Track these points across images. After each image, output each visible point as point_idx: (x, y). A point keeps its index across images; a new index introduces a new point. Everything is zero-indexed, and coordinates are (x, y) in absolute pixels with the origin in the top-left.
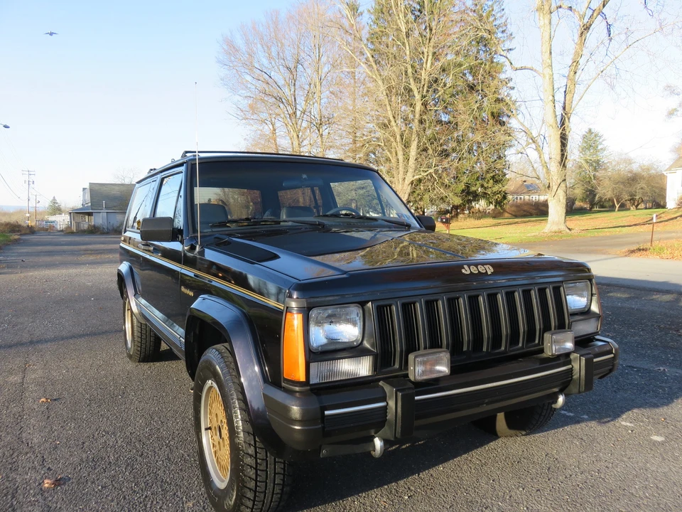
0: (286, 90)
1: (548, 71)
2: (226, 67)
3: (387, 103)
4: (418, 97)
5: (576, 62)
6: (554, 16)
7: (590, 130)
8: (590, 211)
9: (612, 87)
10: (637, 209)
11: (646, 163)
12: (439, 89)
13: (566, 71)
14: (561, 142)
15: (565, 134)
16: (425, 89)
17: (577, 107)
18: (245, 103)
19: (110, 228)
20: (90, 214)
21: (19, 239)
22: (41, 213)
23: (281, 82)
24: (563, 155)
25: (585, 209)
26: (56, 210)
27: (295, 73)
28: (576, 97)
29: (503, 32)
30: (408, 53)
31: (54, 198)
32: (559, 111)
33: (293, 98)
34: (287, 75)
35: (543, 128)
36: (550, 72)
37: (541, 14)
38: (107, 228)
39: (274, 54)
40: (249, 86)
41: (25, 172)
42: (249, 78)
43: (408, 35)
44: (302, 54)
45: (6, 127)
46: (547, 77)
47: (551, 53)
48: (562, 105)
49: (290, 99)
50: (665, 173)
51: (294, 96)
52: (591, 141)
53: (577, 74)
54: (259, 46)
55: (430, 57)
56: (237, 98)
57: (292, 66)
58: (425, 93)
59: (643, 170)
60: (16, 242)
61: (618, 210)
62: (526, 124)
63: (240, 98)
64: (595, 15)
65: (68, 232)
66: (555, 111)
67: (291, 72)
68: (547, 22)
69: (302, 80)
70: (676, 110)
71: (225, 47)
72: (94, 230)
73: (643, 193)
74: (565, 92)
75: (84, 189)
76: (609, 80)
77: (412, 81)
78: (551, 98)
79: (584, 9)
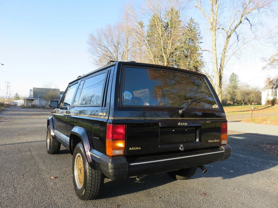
0: (114, 54)
1: (214, 52)
2: (90, 45)
3: (154, 61)
4: (165, 59)
5: (225, 49)
6: (217, 31)
7: (233, 73)
8: (233, 105)
9: (238, 59)
10: (251, 105)
11: (255, 87)
12: (174, 56)
13: (221, 52)
14: (220, 78)
15: (221, 76)
16: (169, 56)
17: (226, 65)
18: (98, 59)
19: (41, 106)
20: (32, 100)
21: (4, 109)
22: (11, 99)
23: (112, 51)
24: (220, 83)
25: (231, 104)
26: (17, 98)
27: (117, 48)
28: (225, 62)
29: (199, 36)
30: (162, 42)
31: (17, 93)
32: (219, 67)
33: (117, 57)
34: (114, 48)
35: (213, 73)
36: (216, 52)
37: (212, 31)
38: (39, 106)
39: (109, 40)
40: (99, 52)
41: (6, 82)
42: (99, 49)
43: (162, 36)
44: (121, 41)
45: (2, 65)
46: (214, 54)
47: (216, 45)
48: (220, 64)
49: (115, 57)
50: (261, 91)
51: (117, 56)
52: (234, 78)
53: (226, 53)
54: (104, 37)
55: (170, 45)
56: (94, 56)
57: (116, 45)
58: (168, 58)
59: (253, 90)
60: (3, 110)
61: (244, 105)
62: (206, 71)
63: (96, 57)
64: (232, 32)
65: (23, 107)
66: (217, 67)
67: (116, 47)
68: (214, 34)
69: (121, 51)
70: (265, 67)
71: (90, 37)
72: (34, 107)
73: (253, 99)
74: (221, 60)
75: (31, 90)
76: (237, 56)
77: (163, 53)
78: (216, 62)
79: (228, 30)
